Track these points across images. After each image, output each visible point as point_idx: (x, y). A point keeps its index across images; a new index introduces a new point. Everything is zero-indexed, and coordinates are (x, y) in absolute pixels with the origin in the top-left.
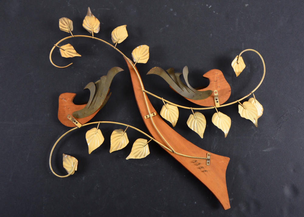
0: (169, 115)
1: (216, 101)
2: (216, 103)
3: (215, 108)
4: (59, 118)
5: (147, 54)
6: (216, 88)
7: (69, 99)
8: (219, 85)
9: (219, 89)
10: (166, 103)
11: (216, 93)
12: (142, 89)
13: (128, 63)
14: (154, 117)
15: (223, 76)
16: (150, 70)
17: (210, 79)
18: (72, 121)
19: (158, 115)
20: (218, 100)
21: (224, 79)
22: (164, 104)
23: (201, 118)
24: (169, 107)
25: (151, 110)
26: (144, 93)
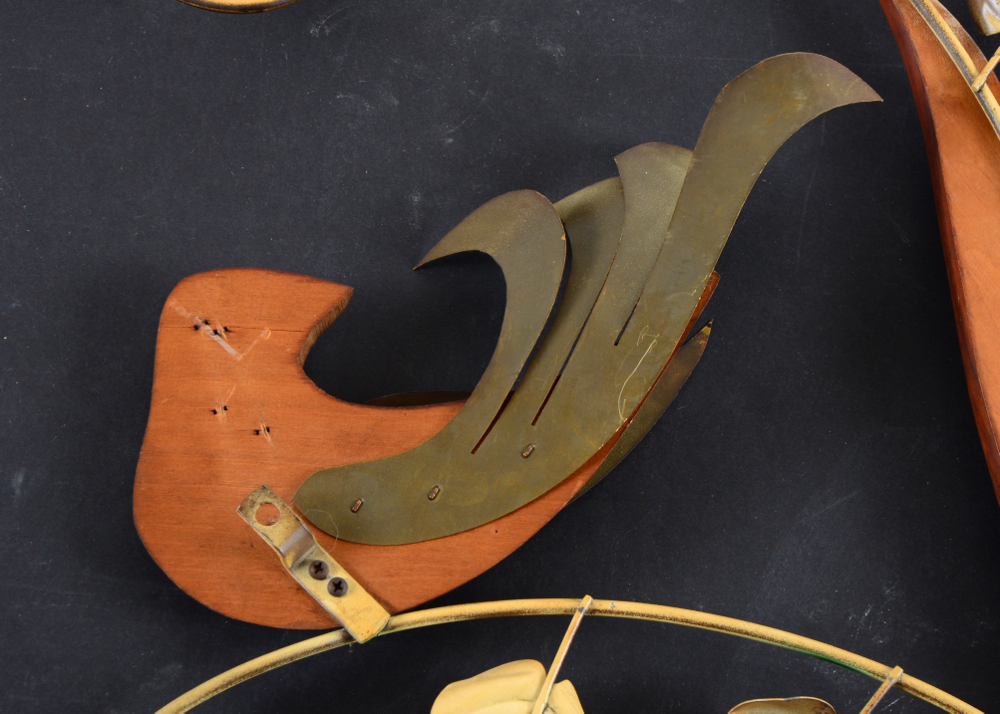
4: (142, 526)
7: (267, 334)
13: (916, 39)
18: (289, 562)
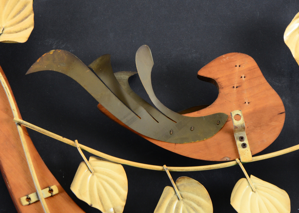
0: (99, 190)
1: (239, 143)
2: (240, 150)
3: (237, 166)
5: (26, 17)
6: (240, 108)
8: (246, 96)
9: (248, 109)
10: (88, 155)
11: (238, 117)
12: (12, 117)
14: (52, 199)
15: (259, 72)
16: (38, 61)
17: (218, 81)
19: (65, 194)
20: (246, 141)
21: (263, 80)
22: (83, 160)
23: (198, 194)
24: (97, 168)
25: (42, 179)
26: (20, 129)
